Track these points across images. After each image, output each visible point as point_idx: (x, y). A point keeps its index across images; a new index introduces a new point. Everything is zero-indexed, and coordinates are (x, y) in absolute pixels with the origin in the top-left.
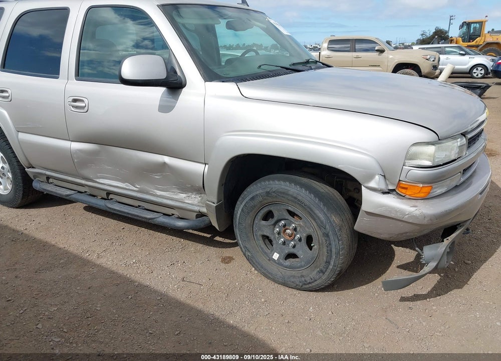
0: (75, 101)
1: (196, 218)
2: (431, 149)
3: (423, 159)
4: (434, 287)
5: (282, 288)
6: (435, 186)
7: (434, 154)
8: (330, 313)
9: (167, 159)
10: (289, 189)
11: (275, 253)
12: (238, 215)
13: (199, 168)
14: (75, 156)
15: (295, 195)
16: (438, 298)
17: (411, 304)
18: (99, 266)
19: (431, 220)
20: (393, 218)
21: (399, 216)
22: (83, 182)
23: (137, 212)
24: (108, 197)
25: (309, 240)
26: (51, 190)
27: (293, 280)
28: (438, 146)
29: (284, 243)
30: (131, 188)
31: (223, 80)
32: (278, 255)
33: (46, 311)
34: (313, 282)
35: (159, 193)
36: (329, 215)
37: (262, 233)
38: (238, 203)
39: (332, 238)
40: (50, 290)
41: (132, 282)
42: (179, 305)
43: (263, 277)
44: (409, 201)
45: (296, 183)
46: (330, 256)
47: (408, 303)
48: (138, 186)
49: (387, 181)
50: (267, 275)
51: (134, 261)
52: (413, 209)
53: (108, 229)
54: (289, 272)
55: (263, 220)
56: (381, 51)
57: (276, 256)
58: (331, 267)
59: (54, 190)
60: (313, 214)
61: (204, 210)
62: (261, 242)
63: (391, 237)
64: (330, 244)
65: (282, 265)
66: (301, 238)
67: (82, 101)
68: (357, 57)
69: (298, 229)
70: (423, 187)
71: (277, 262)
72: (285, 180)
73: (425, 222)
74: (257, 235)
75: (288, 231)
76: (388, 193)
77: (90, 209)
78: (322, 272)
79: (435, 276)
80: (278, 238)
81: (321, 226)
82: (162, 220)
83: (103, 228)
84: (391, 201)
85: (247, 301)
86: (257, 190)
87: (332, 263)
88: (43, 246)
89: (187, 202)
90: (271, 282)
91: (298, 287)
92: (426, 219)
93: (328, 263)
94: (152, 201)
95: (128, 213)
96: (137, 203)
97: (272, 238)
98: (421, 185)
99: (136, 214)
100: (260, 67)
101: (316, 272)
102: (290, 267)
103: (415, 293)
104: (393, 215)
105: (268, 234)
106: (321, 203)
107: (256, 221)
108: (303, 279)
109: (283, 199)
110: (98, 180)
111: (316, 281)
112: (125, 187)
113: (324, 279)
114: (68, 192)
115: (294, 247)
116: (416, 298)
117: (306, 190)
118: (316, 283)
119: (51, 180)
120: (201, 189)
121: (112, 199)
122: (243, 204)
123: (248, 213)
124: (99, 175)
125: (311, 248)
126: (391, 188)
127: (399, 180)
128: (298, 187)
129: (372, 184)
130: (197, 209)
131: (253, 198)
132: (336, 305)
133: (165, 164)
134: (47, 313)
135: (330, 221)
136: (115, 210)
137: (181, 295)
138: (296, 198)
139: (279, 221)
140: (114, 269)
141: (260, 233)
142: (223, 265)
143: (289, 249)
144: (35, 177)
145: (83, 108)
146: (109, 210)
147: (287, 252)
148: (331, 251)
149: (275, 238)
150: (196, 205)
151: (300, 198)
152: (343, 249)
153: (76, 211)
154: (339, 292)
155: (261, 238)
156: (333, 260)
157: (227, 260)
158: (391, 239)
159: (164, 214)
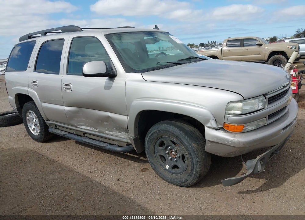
0: (66, 85)
1: (127, 146)
2: (240, 105)
3: (235, 110)
4: (261, 186)
5: (171, 185)
6: (246, 125)
7: (242, 107)
8: (195, 199)
9: (110, 114)
10: (169, 128)
11: (167, 165)
12: (146, 144)
13: (125, 118)
14: (67, 114)
15: (172, 132)
16: (262, 192)
17: (244, 195)
18: (77, 172)
19: (244, 144)
20: (223, 144)
21: (225, 143)
22: (72, 128)
23: (97, 143)
24: (84, 135)
25: (183, 157)
26: (57, 132)
27: (176, 181)
28: (244, 103)
29: (171, 160)
30: (94, 130)
31: (135, 72)
32: (168, 166)
33: (47, 194)
34: (186, 182)
35: (108, 132)
36: (190, 143)
37: (159, 154)
38: (146, 137)
39: (193, 155)
40: (50, 184)
41: (92, 180)
42: (113, 193)
43: (162, 179)
44: (231, 134)
45: (173, 125)
46: (193, 166)
47: (242, 195)
48: (97, 129)
49: (218, 123)
50: (163, 178)
51: (95, 170)
52: (233, 139)
53: (86, 153)
54: (174, 176)
55: (160, 146)
56: (260, 45)
57: (167, 167)
58: (194, 173)
59: (58, 132)
60: (182, 142)
61: (129, 141)
62: (159, 159)
63: (225, 155)
64: (192, 159)
65: (170, 172)
66: (179, 156)
67: (69, 85)
68: (245, 50)
69: (178, 151)
70: (238, 126)
71: (168, 171)
72: (168, 124)
73: (241, 145)
74: (157, 155)
75: (173, 153)
76: (219, 130)
77: (78, 143)
78: (190, 175)
79: (264, 180)
80: (168, 157)
81: (187, 149)
82: (109, 147)
83: (83, 153)
84: (221, 134)
85: (150, 192)
86: (154, 130)
87: (195, 170)
88: (52, 162)
89: (121, 137)
90: (166, 182)
91: (179, 184)
92: (241, 144)
93: (192, 170)
94: (105, 137)
95: (93, 144)
96: (98, 138)
97: (165, 157)
98: (237, 125)
99: (96, 144)
100: (158, 63)
101: (187, 176)
102: (175, 173)
103: (248, 189)
104: (222, 142)
105: (163, 155)
106: (186, 136)
107: (156, 147)
108: (181, 180)
109: (167, 134)
110: (78, 126)
111: (187, 181)
112: (91, 129)
113: (191, 180)
114: (65, 133)
115: (177, 161)
116: (248, 192)
117: (178, 129)
118: (188, 182)
119: (58, 127)
120: (127, 130)
121: (86, 136)
122: (148, 137)
123: (151, 143)
124: (79, 123)
125: (184, 162)
126: (220, 127)
127: (224, 123)
128: (174, 127)
129: (209, 125)
130: (126, 141)
131: (152, 134)
132: (199, 195)
133: (109, 117)
134: (47, 195)
135: (191, 146)
136: (86, 142)
137: (116, 188)
138: (173, 133)
139: (168, 147)
140: (84, 174)
141: (158, 154)
142: (142, 173)
143: (174, 163)
144: (50, 125)
145: (69, 89)
146: (83, 142)
147: (173, 164)
148: (193, 163)
149: (166, 156)
150: (126, 139)
151: (175, 133)
152: (200, 162)
153: (71, 144)
154: (203, 188)
155: (159, 157)
156: (195, 168)
157: (144, 170)
158: (226, 156)
159: (111, 144)
